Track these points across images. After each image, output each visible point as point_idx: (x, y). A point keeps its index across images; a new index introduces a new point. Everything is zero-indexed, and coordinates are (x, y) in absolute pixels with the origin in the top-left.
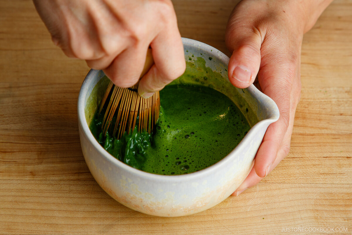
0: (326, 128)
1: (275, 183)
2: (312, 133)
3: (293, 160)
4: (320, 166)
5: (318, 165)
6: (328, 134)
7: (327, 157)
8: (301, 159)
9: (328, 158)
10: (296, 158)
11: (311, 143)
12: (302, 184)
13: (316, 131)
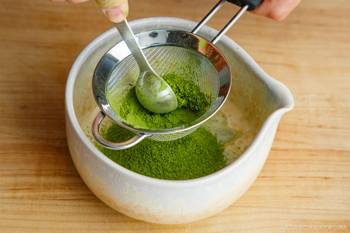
0: (302, 143)
1: (241, 207)
2: (285, 148)
3: (263, 180)
4: (294, 188)
5: (292, 186)
6: (304, 150)
7: (301, 177)
8: (272, 178)
9: (303, 179)
10: (267, 177)
11: (284, 160)
12: (272, 209)
13: (290, 146)
